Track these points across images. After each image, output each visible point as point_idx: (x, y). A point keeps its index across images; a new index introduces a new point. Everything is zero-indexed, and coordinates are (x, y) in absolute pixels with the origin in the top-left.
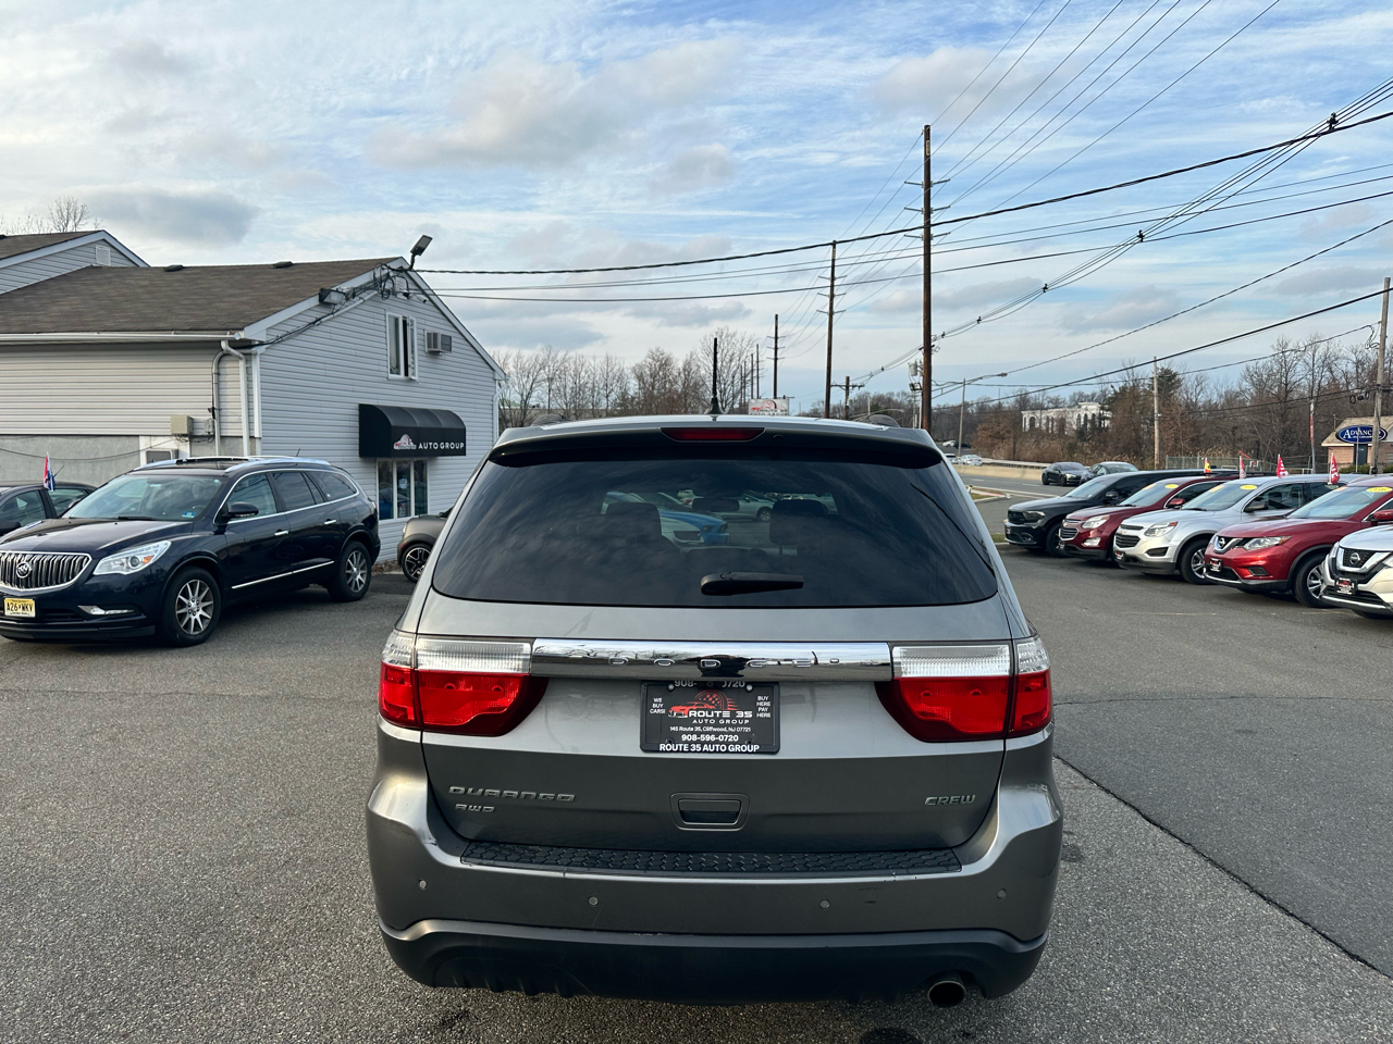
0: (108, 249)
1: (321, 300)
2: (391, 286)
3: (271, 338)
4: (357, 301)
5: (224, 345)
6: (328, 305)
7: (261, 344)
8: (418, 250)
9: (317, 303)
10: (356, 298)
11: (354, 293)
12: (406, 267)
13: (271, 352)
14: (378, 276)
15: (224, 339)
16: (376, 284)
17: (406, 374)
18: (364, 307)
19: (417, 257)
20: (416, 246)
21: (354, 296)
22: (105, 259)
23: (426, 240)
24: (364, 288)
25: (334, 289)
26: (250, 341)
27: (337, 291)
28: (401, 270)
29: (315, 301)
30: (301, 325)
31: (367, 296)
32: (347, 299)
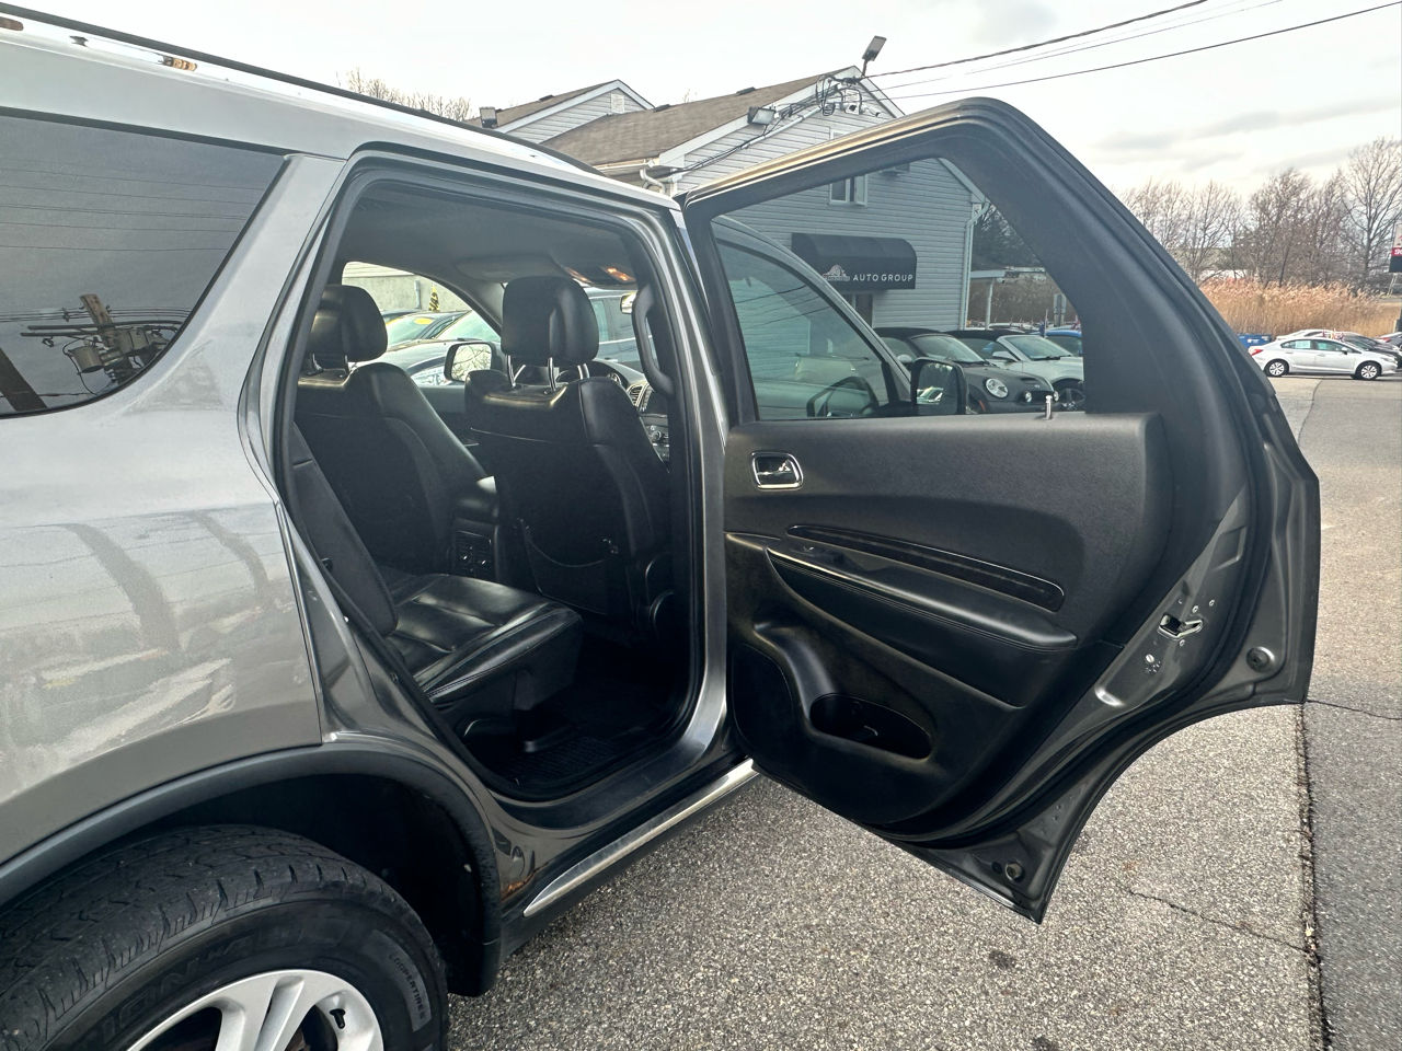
0: (622, 97)
1: (750, 120)
2: (839, 100)
3: (690, 165)
4: (795, 119)
5: (643, 174)
6: (759, 125)
7: (680, 170)
8: (870, 55)
9: (746, 124)
10: (793, 118)
11: (789, 112)
12: (858, 76)
13: (689, 179)
14: (820, 90)
15: (642, 167)
16: (820, 98)
17: (852, 199)
18: (803, 125)
19: (870, 63)
20: (868, 50)
21: (791, 114)
22: (619, 106)
23: (879, 41)
24: (803, 105)
25: (767, 107)
26: (669, 168)
27: (770, 110)
28: (852, 81)
29: (743, 122)
30: (726, 148)
31: (806, 113)
32: (783, 118)
